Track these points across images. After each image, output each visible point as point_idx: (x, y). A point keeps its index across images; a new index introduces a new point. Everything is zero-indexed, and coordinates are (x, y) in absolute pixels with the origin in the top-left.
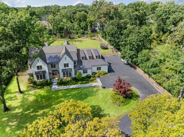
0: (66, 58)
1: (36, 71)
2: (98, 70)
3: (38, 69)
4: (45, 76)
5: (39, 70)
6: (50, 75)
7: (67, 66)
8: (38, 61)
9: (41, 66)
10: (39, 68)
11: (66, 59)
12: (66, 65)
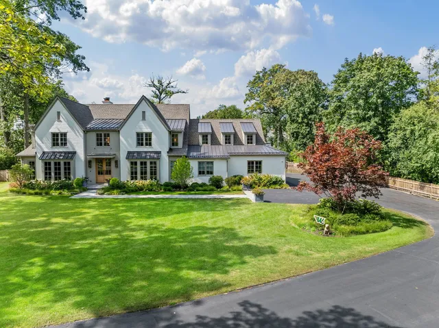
0: (144, 112)
1: (46, 150)
2: (250, 170)
3: (54, 145)
4: (69, 169)
5: (57, 149)
6: (89, 170)
7: (146, 144)
8: (59, 118)
9: (65, 135)
10: (57, 140)
11: (144, 118)
12: (145, 139)
